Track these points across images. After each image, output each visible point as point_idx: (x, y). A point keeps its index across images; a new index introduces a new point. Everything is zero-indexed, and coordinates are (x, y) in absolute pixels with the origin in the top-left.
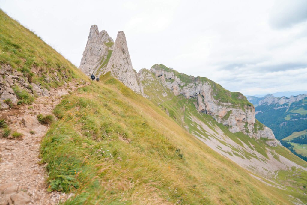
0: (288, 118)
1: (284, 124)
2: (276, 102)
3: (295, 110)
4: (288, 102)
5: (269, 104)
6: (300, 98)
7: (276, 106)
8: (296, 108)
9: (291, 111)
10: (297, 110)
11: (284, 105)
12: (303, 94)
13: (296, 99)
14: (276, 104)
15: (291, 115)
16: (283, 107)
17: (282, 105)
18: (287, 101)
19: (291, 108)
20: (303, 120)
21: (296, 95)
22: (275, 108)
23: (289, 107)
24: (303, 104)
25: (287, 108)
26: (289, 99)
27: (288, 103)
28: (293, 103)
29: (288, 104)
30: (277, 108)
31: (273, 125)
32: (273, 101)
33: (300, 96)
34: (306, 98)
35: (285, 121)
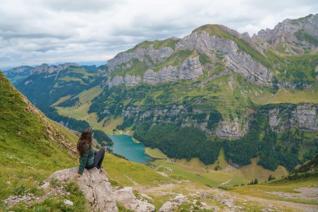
0: (56, 86)
1: (53, 91)
2: (46, 71)
3: (62, 77)
4: (57, 71)
5: (39, 73)
7: (46, 75)
8: (63, 75)
9: (59, 79)
10: (64, 78)
11: (53, 74)
12: (68, 63)
13: (63, 68)
14: (45, 73)
15: (59, 82)
16: (52, 75)
17: (51, 74)
18: (56, 69)
19: (59, 76)
20: (67, 86)
21: (63, 64)
22: (45, 77)
23: (58, 75)
24: (68, 72)
25: (56, 76)
26: (58, 68)
27: (57, 72)
28: (61, 72)
29: (57, 73)
30: (47, 77)
31: (43, 93)
32: (43, 70)
33: (66, 65)
34: (71, 67)
35: (54, 89)
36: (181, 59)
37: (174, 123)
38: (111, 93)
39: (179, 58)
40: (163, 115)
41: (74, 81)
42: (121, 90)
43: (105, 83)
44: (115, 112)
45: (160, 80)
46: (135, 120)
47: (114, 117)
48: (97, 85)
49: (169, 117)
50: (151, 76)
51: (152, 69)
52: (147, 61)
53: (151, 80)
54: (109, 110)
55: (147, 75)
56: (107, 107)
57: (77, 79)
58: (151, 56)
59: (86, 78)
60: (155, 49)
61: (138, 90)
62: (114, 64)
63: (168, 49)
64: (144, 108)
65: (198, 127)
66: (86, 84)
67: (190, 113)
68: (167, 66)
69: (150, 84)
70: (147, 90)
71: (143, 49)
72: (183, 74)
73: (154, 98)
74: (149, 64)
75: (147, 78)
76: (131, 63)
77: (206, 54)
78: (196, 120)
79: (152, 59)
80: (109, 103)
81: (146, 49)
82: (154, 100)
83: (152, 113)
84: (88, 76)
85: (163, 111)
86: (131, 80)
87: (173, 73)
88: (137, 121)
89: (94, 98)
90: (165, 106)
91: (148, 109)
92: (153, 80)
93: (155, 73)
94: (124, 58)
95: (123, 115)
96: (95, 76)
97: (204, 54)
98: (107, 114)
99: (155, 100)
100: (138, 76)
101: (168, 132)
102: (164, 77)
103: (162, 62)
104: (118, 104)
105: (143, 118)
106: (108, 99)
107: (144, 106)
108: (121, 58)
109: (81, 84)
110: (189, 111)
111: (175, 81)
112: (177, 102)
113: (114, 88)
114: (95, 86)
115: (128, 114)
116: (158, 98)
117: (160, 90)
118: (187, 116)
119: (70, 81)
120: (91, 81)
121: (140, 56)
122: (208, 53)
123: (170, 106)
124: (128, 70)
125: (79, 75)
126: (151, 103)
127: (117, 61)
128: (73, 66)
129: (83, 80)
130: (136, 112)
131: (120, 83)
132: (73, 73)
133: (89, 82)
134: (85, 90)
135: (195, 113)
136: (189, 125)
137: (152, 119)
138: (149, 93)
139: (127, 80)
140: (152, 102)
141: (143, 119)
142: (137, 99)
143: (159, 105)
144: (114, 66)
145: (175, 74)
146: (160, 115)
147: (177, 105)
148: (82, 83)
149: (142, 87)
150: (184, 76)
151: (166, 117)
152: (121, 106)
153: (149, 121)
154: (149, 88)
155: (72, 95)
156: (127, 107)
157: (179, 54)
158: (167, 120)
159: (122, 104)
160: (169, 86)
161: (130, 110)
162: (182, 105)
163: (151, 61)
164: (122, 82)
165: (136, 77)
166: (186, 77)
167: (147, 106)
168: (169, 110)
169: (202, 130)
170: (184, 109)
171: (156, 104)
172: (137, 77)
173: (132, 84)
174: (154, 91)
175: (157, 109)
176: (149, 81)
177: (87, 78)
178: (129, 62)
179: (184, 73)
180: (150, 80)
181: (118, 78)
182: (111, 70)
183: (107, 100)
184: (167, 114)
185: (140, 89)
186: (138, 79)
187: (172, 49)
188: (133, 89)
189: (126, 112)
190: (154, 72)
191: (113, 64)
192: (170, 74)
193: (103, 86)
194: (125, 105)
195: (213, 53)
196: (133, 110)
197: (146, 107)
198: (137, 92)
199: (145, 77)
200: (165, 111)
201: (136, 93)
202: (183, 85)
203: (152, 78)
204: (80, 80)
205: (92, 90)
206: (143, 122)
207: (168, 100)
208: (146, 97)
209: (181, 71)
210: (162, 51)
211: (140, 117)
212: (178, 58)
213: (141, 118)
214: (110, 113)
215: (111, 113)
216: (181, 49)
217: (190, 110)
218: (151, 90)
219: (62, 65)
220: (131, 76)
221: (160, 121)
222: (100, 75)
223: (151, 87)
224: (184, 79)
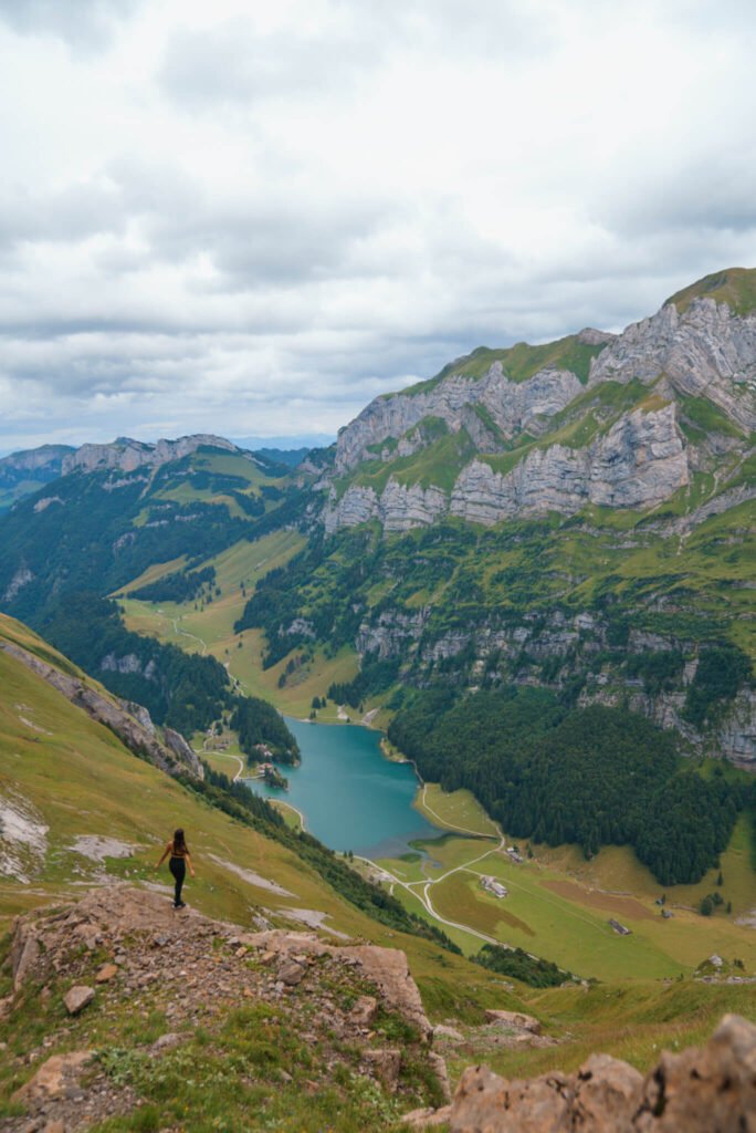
0: (140, 520)
1: (128, 541)
2: (111, 462)
3: (167, 489)
4: (151, 464)
5: (87, 471)
6: (184, 448)
7: (111, 477)
8: (170, 482)
9: (155, 496)
10: (173, 491)
11: (134, 473)
12: (195, 436)
13: (175, 453)
14: (109, 471)
15: (153, 508)
16: (132, 480)
17: (129, 474)
18: (147, 458)
19: (158, 484)
20: (180, 523)
21: (174, 439)
22: (107, 486)
23: (152, 478)
24: (191, 470)
25: (146, 485)
26: (154, 452)
27: (149, 468)
28: (165, 468)
29: (151, 470)
30: (114, 486)
31: (93, 545)
32: (102, 457)
33: (184, 442)
34: (202, 449)
35: (131, 531)
36: (604, 418)
37: (553, 687)
38: (329, 554)
39: (598, 414)
40: (513, 654)
41: (204, 503)
42: (366, 543)
43: (316, 516)
44: (334, 629)
45: (514, 506)
46: (405, 668)
47: (325, 652)
48: (289, 524)
49: (534, 663)
50: (481, 489)
51: (488, 461)
52: (475, 427)
53: (481, 504)
54: (312, 623)
55: (465, 483)
56: (305, 611)
57: (218, 499)
58: (492, 410)
59: (252, 494)
60: (510, 380)
61: (428, 547)
62: (359, 439)
63: (562, 381)
64: (443, 619)
65: (647, 710)
66: (249, 518)
67: (620, 648)
68: (545, 449)
69: (476, 521)
70: (463, 548)
71: (464, 380)
72: (605, 481)
73: (481, 579)
74: (484, 441)
75: (466, 496)
76: (418, 435)
77: (710, 396)
78: (640, 682)
79: (497, 422)
80: (315, 592)
81: (475, 380)
82: (481, 589)
83: (470, 643)
84: (262, 488)
85: (511, 636)
86: (405, 503)
87: (568, 476)
88: (412, 673)
89: (268, 574)
90: (519, 614)
91: (455, 625)
92: (488, 504)
93: (499, 476)
94: (397, 417)
95: (363, 645)
96: (287, 486)
97: (703, 396)
98: (302, 636)
99: (487, 588)
100: (432, 487)
101: (520, 724)
102: (530, 496)
103: (535, 433)
104: (346, 600)
105: (432, 663)
106: (313, 578)
107: (441, 611)
108: (385, 418)
109: (229, 517)
110: (612, 643)
111: (572, 510)
112: (570, 600)
113: (341, 536)
114: (279, 526)
115: (380, 640)
116: (498, 579)
117: (509, 549)
118: (605, 660)
119: (192, 505)
120: (271, 506)
121: (454, 409)
122: (721, 394)
123: (539, 617)
124: (402, 463)
125: (228, 484)
126: (467, 601)
127: (371, 429)
128: (209, 449)
129: (243, 501)
130: (411, 633)
131: (364, 517)
132: (206, 474)
133: (263, 509)
134: (243, 541)
135: (641, 651)
136: (610, 702)
137: (466, 667)
138: (467, 558)
139: (389, 505)
140: (474, 597)
141: (435, 666)
142: (419, 584)
143: (498, 610)
144: (358, 448)
145: (577, 481)
146: (500, 650)
147: (570, 613)
148: (236, 511)
149: (445, 531)
150: (610, 490)
151: (524, 661)
152: (356, 608)
153: (455, 674)
154: (470, 539)
155: (193, 559)
156: (377, 612)
157: (597, 400)
158: (526, 675)
159: (361, 600)
160: (546, 530)
161: (390, 627)
162: (590, 613)
163: (490, 427)
164: (371, 511)
165: (424, 491)
166: (618, 494)
167: (452, 613)
168: (535, 634)
169: (661, 728)
170: (597, 631)
171: (485, 604)
172: (429, 493)
173: (409, 522)
174: (488, 550)
175: (489, 626)
176: (472, 510)
177: (258, 493)
178: (409, 436)
179: (611, 478)
180: (478, 507)
181: (359, 496)
182: (346, 466)
183: (307, 583)
184: (527, 650)
185: (436, 541)
186: (430, 503)
187: (576, 381)
188: (408, 544)
189: (373, 632)
190: (495, 473)
191: (355, 441)
192: (554, 481)
193: (309, 526)
194: (372, 603)
195: (742, 394)
196: (401, 628)
197: (448, 617)
198: (424, 553)
199: (459, 494)
200: (521, 634)
201: (419, 558)
202: (601, 528)
203: (485, 496)
204: (230, 501)
205: (269, 541)
206: (433, 676)
207: (536, 589)
208: (454, 576)
209: (596, 471)
210: (536, 388)
211: (424, 658)
212: (595, 414)
213: (426, 662)
214: (313, 635)
215: (318, 636)
216: (608, 379)
217: (620, 634)
218: (478, 547)
219: (171, 443)
220: (405, 486)
221: (499, 675)
222: (305, 486)
223: (480, 535)
224: (608, 501)
